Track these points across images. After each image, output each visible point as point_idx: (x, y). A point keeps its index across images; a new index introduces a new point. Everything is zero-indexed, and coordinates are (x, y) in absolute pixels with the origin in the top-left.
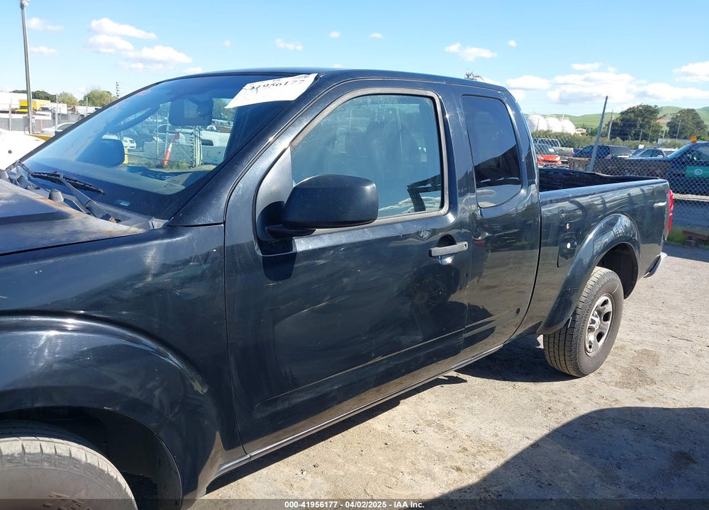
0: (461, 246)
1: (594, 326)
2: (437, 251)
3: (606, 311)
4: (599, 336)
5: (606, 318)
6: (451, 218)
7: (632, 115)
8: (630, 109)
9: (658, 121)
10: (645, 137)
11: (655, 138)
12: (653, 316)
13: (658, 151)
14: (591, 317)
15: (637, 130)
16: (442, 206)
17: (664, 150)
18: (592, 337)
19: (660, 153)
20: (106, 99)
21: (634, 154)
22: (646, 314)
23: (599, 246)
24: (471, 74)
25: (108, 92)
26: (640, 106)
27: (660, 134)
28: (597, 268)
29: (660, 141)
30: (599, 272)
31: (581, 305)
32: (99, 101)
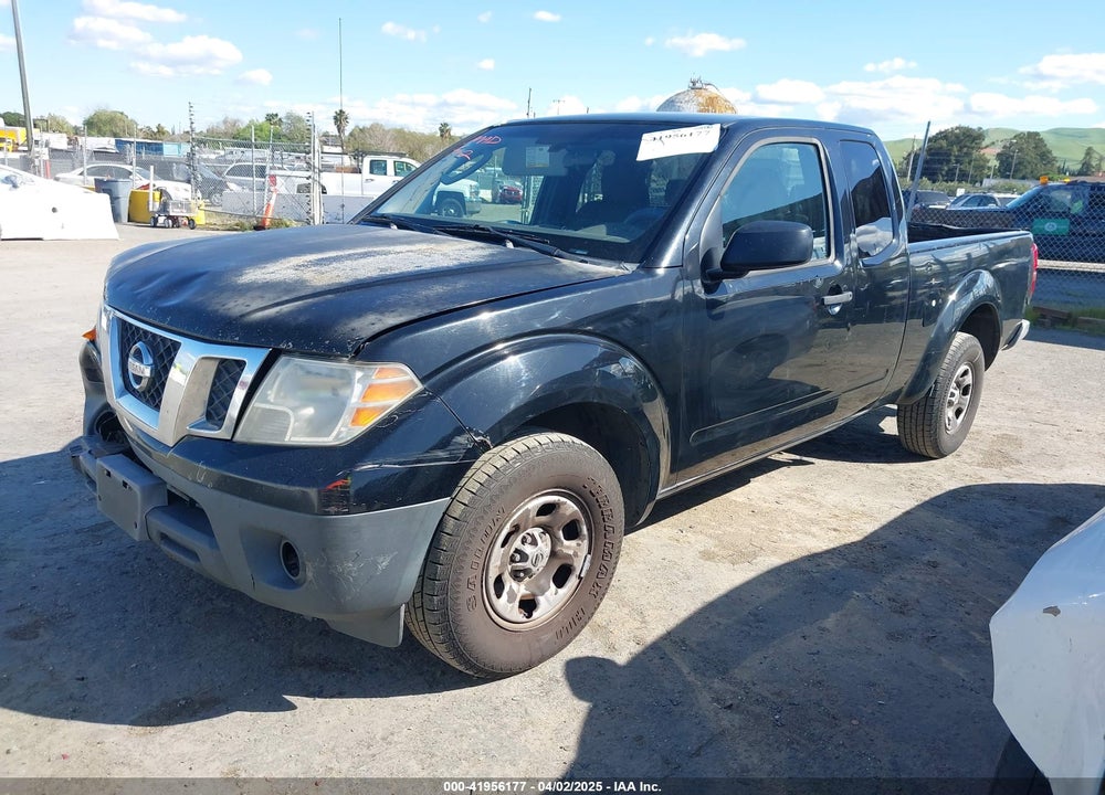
0: (847, 296)
1: (953, 399)
2: (829, 299)
3: (966, 383)
4: (958, 413)
5: (965, 392)
6: (838, 264)
7: (944, 143)
8: (941, 133)
9: (982, 152)
10: (963, 177)
11: (978, 178)
12: (1009, 403)
13: (986, 197)
14: (952, 390)
15: (951, 166)
16: (828, 255)
17: (996, 196)
18: (950, 413)
19: (992, 200)
20: (119, 124)
21: (953, 203)
22: (1000, 400)
23: (958, 313)
24: (699, 80)
25: (122, 113)
26: (957, 128)
27: (986, 171)
28: (958, 333)
29: (987, 182)
30: (961, 337)
31: (942, 373)
32: (108, 128)
